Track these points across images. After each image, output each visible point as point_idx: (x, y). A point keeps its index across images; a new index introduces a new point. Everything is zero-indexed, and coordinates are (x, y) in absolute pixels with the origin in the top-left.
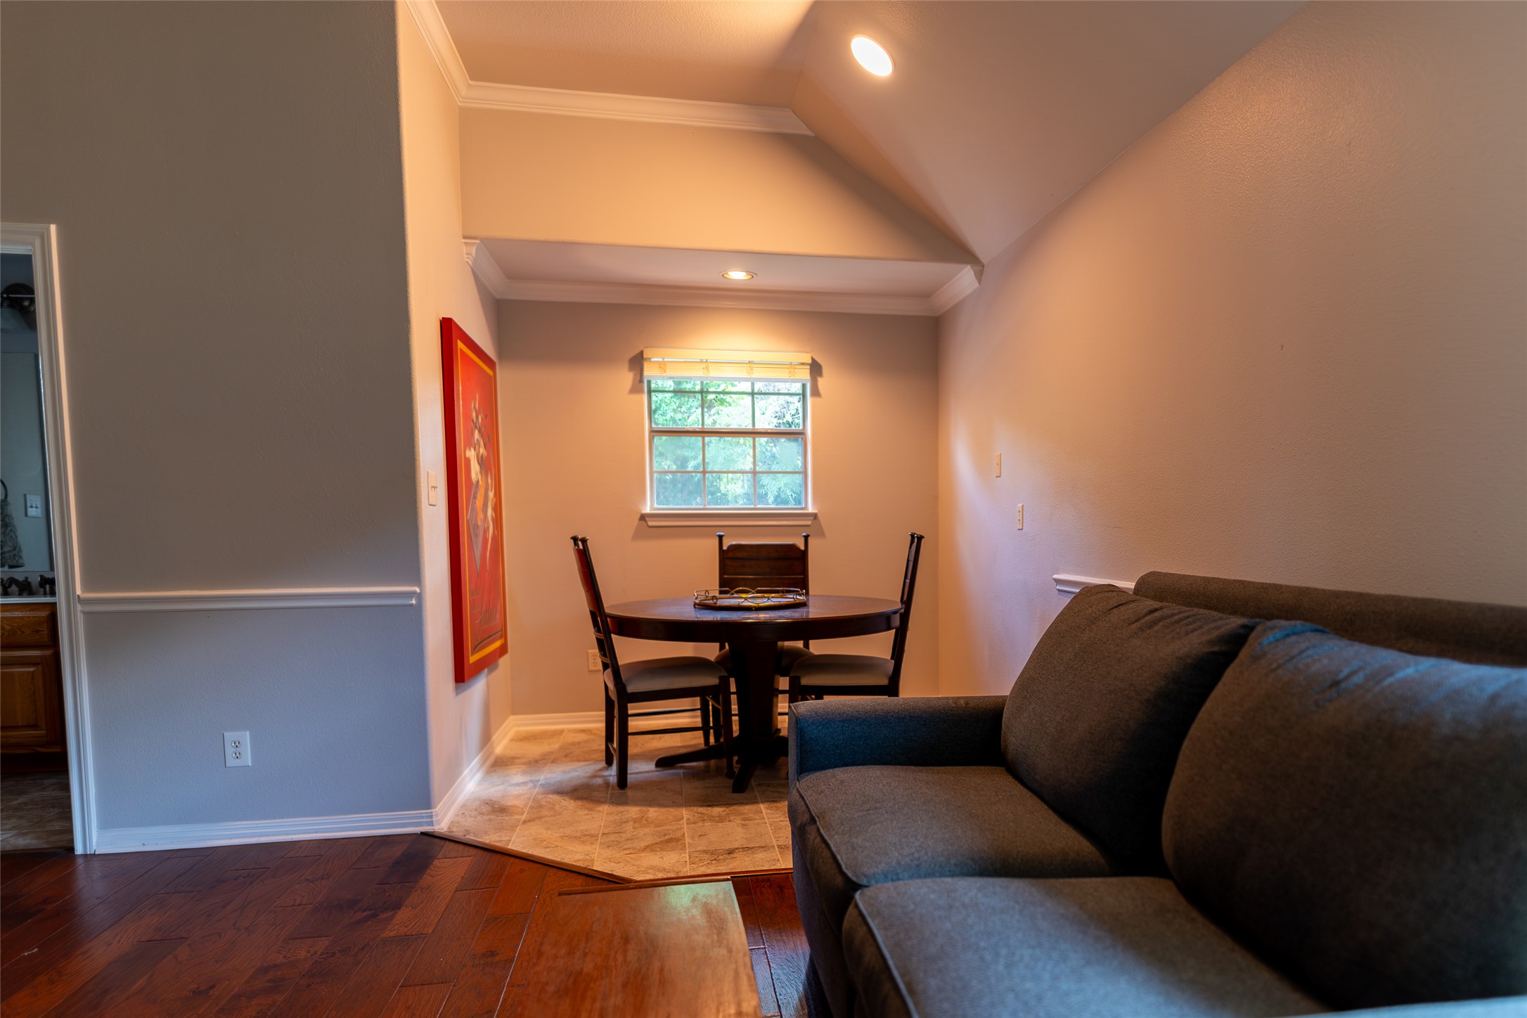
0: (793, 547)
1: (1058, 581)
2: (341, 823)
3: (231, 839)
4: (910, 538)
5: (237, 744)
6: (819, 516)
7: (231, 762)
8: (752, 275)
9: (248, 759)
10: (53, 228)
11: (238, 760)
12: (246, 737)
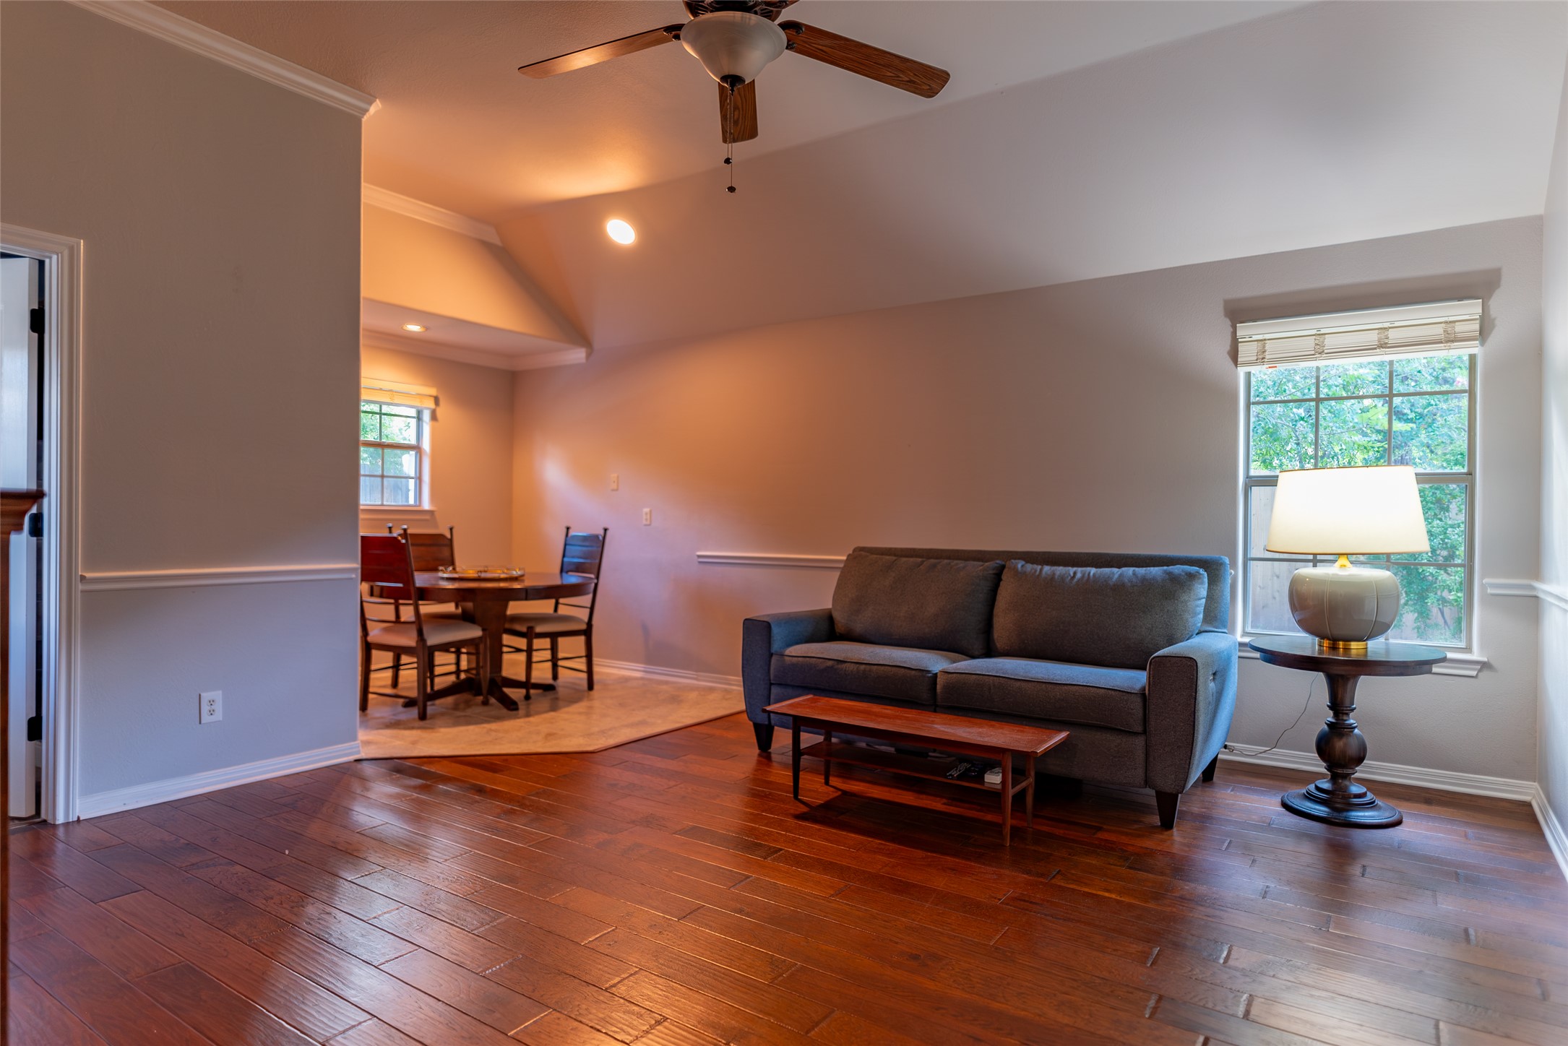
0: (442, 536)
1: (699, 556)
2: (290, 761)
3: (204, 787)
4: (565, 530)
5: (211, 702)
6: (436, 513)
7: (206, 718)
8: (427, 329)
9: (219, 716)
10: (82, 241)
11: (212, 716)
12: (217, 695)
